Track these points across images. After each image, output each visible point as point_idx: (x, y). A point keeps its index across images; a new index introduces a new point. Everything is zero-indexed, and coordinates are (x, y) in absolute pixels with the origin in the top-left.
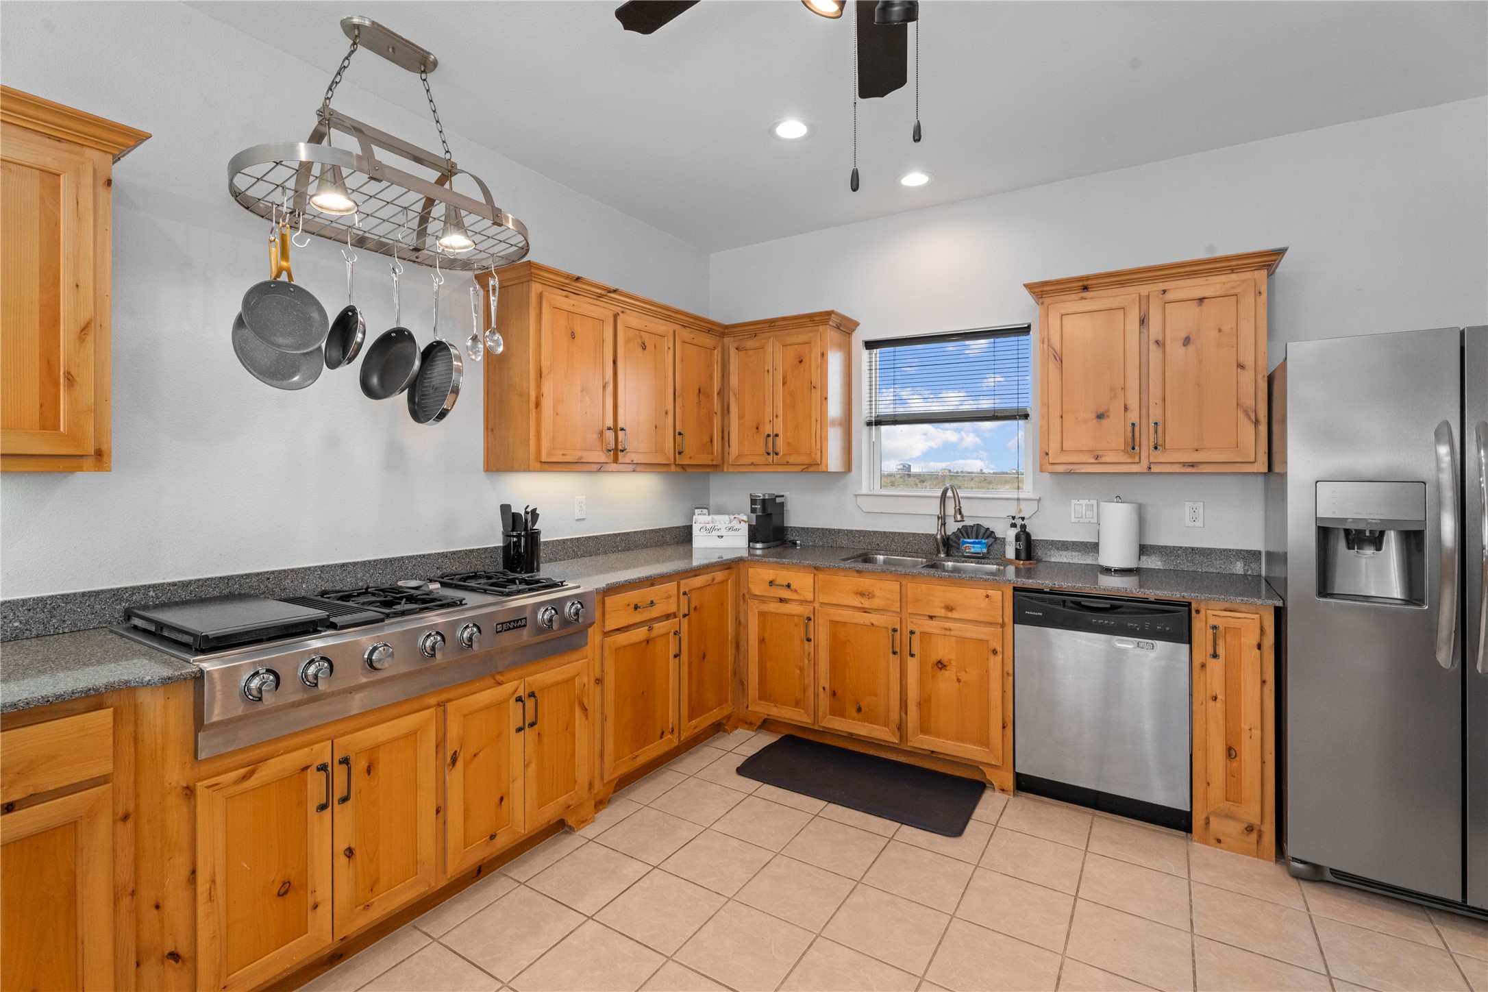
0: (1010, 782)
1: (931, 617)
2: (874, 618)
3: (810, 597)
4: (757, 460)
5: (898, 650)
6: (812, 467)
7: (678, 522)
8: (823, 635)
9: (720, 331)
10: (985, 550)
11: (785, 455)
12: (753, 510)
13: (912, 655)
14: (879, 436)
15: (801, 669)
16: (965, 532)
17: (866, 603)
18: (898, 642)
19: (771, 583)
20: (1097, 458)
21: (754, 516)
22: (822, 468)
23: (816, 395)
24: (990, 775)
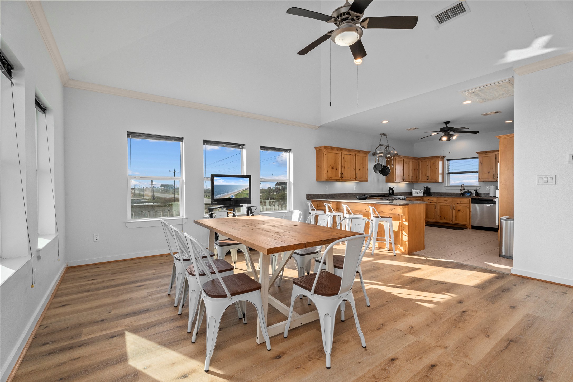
0: (471, 227)
1: (458, 204)
2: (447, 204)
3: (436, 202)
4: (425, 181)
5: (452, 209)
6: (436, 181)
7: (409, 191)
8: (438, 207)
9: (418, 159)
10: (469, 195)
11: (431, 180)
12: (424, 189)
13: (454, 209)
14: (449, 176)
15: (434, 213)
16: (466, 192)
17: (446, 202)
18: (452, 207)
19: (429, 200)
20: (488, 179)
21: (424, 190)
22: (438, 182)
23: (437, 170)
24: (467, 226)
